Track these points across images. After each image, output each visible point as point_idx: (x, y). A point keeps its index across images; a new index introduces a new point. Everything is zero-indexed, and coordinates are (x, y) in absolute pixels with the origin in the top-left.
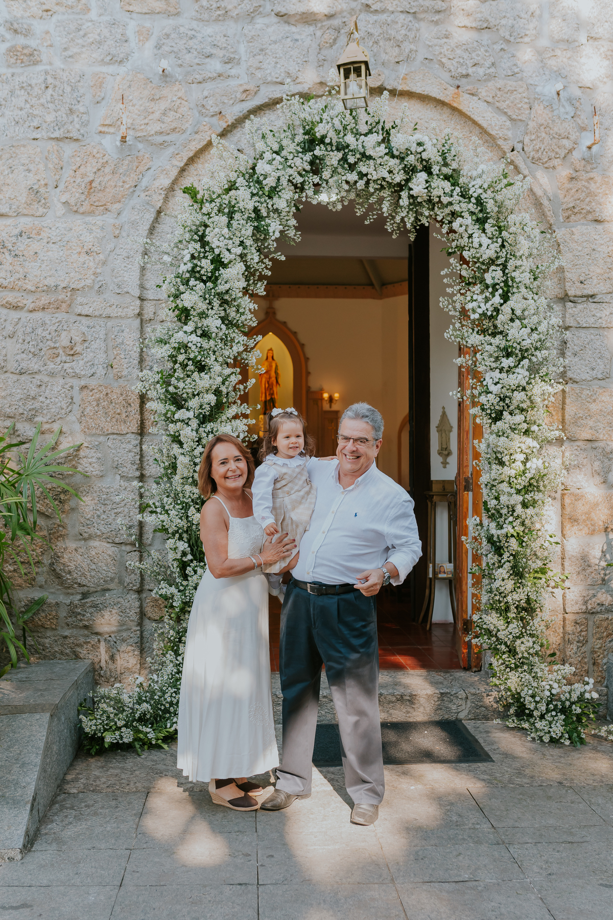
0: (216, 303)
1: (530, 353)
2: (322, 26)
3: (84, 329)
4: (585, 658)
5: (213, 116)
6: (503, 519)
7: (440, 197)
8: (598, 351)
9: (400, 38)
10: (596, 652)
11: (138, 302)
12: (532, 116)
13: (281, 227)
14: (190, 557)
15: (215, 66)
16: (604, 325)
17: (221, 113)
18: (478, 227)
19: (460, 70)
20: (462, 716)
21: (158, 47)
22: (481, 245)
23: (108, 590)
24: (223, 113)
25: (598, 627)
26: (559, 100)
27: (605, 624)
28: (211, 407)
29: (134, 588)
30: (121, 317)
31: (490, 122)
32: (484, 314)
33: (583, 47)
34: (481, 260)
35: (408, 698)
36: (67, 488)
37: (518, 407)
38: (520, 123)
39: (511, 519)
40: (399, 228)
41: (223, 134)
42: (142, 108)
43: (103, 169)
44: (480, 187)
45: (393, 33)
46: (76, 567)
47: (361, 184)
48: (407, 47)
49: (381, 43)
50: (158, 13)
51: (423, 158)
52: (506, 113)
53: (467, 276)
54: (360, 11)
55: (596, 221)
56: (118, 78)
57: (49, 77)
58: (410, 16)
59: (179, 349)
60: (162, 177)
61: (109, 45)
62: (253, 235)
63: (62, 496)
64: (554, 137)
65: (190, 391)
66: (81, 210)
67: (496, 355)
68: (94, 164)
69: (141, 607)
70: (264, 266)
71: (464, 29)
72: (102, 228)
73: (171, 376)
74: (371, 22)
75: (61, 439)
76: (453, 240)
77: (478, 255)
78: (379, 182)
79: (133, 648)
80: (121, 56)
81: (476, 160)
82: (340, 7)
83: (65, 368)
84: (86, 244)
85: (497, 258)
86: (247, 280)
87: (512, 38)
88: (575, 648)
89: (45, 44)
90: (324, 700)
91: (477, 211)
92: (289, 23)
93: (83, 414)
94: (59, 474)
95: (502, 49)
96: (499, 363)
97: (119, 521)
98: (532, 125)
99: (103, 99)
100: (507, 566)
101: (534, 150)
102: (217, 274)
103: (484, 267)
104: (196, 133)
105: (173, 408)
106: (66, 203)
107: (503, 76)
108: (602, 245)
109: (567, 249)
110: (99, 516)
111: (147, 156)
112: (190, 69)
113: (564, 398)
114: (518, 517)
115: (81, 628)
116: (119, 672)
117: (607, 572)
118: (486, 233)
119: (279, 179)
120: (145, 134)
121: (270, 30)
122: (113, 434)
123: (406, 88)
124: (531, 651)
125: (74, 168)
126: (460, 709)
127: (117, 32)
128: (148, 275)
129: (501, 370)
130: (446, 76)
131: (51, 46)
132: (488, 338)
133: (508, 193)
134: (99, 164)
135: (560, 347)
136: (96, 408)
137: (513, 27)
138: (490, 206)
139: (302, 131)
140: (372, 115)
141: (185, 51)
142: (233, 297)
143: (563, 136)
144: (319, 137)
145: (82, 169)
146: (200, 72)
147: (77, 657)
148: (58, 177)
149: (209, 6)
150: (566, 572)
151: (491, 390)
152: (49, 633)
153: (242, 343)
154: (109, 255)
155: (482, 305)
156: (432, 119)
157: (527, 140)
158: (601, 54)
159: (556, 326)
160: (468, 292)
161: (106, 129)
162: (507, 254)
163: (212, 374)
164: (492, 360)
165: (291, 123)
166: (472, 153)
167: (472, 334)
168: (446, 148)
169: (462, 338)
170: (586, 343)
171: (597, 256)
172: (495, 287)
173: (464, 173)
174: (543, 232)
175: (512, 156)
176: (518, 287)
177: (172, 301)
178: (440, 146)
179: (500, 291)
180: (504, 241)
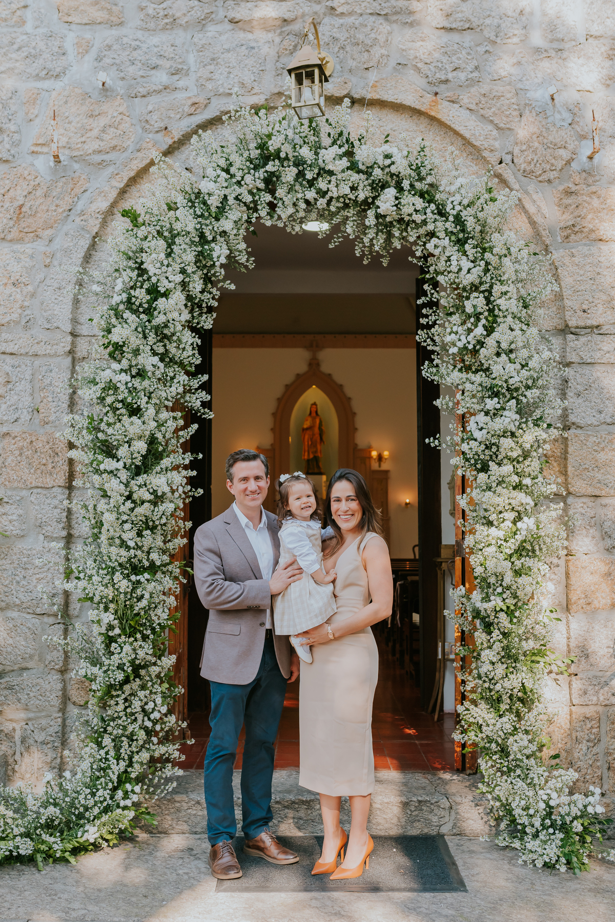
0: (152, 338)
2: (281, 32)
3: (8, 369)
4: (598, 761)
5: (157, 132)
6: (491, 590)
7: (411, 215)
9: (369, 42)
11: (69, 338)
12: (523, 124)
13: (229, 252)
14: (117, 631)
15: (161, 78)
17: (166, 128)
18: (456, 248)
19: (438, 75)
20: (444, 830)
21: (99, 59)
22: (460, 269)
23: (27, 669)
24: (169, 129)
26: (554, 105)
28: (142, 456)
29: (57, 667)
30: (50, 355)
31: (473, 132)
32: (465, 348)
33: (581, 46)
34: (461, 286)
37: (507, 457)
38: (508, 132)
39: (499, 590)
40: (371, 252)
41: (168, 152)
42: (79, 125)
43: (34, 192)
44: (460, 204)
45: (361, 37)
47: (322, 203)
48: (377, 52)
49: (348, 49)
50: (100, 23)
51: (392, 172)
52: (492, 121)
53: (446, 304)
55: (601, 241)
56: (54, 94)
58: (380, 18)
59: (108, 389)
60: (99, 200)
61: (44, 59)
62: (197, 260)
64: (549, 147)
65: (120, 438)
66: (9, 237)
67: (479, 395)
68: (25, 187)
69: (64, 689)
70: (210, 296)
71: (443, 30)
72: (32, 257)
73: (101, 420)
74: (336, 26)
76: (432, 265)
77: (457, 281)
78: (342, 200)
79: (52, 739)
80: (58, 70)
81: (454, 173)
82: (301, 10)
84: (13, 274)
85: (481, 283)
86: (191, 312)
87: (499, 39)
88: (585, 748)
90: (277, 806)
91: (455, 231)
92: (244, 30)
93: (3, 465)
95: (487, 51)
96: (483, 404)
97: (39, 588)
98: (522, 134)
99: (36, 116)
100: (497, 646)
101: (525, 162)
102: (154, 305)
103: (465, 294)
104: (139, 151)
105: (100, 457)
107: (488, 81)
108: (608, 268)
109: (566, 273)
110: (18, 582)
111: (83, 177)
112: (133, 82)
113: (567, 446)
114: (508, 588)
116: (36, 768)
118: (467, 256)
119: (226, 196)
120: (82, 153)
121: (223, 38)
122: (37, 487)
123: (376, 97)
124: (526, 751)
125: (3, 191)
126: (443, 821)
127: (53, 45)
128: (83, 308)
129: (487, 413)
130: (422, 82)
132: (471, 376)
133: (491, 209)
134: (31, 187)
135: (561, 387)
136: (19, 458)
137: (499, 26)
138: (470, 223)
139: (254, 146)
140: (334, 126)
141: (128, 63)
142: (173, 331)
143: (559, 145)
144: (273, 151)
145: (11, 193)
146: (144, 84)
149: (155, 14)
150: (572, 656)
151: (475, 436)
153: (182, 383)
154: (38, 286)
155: (463, 338)
156: (407, 130)
157: (516, 151)
158: (602, 53)
159: (552, 361)
160: (447, 324)
161: (39, 149)
162: (492, 278)
163: (146, 418)
164: (475, 400)
165: (242, 137)
166: (450, 166)
167: (452, 371)
168: (418, 162)
169: (441, 377)
170: (591, 381)
171: (603, 280)
172: (477, 317)
173: (441, 189)
174: (535, 254)
175: (500, 169)
176: (505, 317)
177: (103, 336)
178: (412, 158)
179: (483, 321)
180: (487, 264)
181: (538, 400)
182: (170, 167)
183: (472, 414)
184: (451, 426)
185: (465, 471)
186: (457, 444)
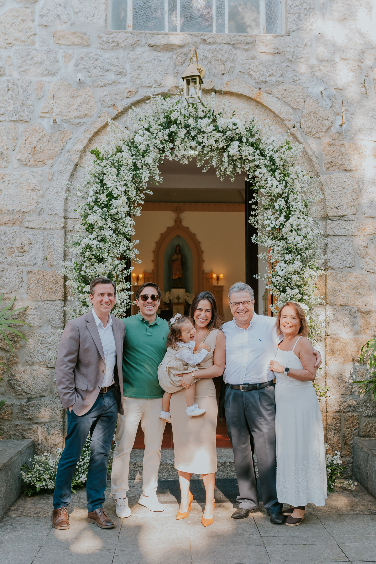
0: (109, 221)
1: (303, 251)
2: (177, 52)
3: (30, 236)
4: (339, 440)
5: (109, 107)
7: (247, 156)
8: (347, 250)
9: (224, 59)
10: (346, 437)
11: (63, 220)
12: (306, 107)
13: (150, 174)
15: (111, 76)
16: (350, 234)
17: (114, 105)
18: (270, 174)
19: (261, 79)
21: (77, 65)
22: (272, 185)
23: (44, 396)
24: (116, 105)
25: (347, 421)
26: (322, 97)
27: (352, 419)
30: (53, 229)
31: (279, 110)
32: (275, 227)
33: (337, 64)
34: (272, 194)
35: (229, 464)
36: (18, 334)
37: (295, 285)
38: (298, 111)
40: (225, 174)
41: (115, 119)
42: (66, 102)
43: (42, 139)
44: (272, 150)
45: (220, 56)
46: (24, 382)
47: (199, 148)
48: (229, 64)
49: (213, 63)
50: (77, 45)
51: (237, 132)
52: (289, 105)
53: (265, 204)
54: (200, 43)
55: (345, 170)
56: (52, 84)
57: (10, 84)
58: (230, 46)
59: (87, 248)
60: (78, 144)
61: (46, 64)
62: (133, 179)
63: (16, 339)
64: (319, 119)
65: (93, 274)
66: (29, 164)
67: (282, 252)
68: (37, 136)
70: (139, 198)
71: (264, 54)
72: (42, 175)
73: (82, 265)
74: (207, 50)
75: (16, 303)
76: (257, 182)
77: (270, 192)
78: (210, 147)
79: (58, 432)
80: (54, 71)
81: (270, 134)
82: (187, 41)
83: (18, 260)
84: (31, 184)
85: (283, 193)
86: (129, 206)
87: (294, 59)
88: (333, 434)
89: (8, 64)
91: (270, 165)
92: (156, 51)
93: (29, 288)
94: (14, 325)
95: (287, 66)
96: (284, 257)
97: (50, 354)
98: (305, 112)
99: (43, 97)
101: (307, 127)
102: (110, 203)
103: (274, 199)
104: (99, 117)
105: (83, 285)
106: (19, 160)
107: (288, 82)
108: (349, 185)
109: (327, 188)
110: (38, 351)
111: (69, 131)
112: (95, 78)
113: (326, 279)
115: (26, 419)
116: (49, 447)
117: (354, 387)
118: (276, 178)
119: (148, 145)
120: (68, 118)
121: (145, 55)
122: (47, 300)
123: (228, 90)
125: (25, 138)
127: (51, 56)
128: (70, 203)
129: (285, 262)
130: (252, 82)
131: (11, 65)
132: (277, 242)
133: (289, 153)
134: (40, 136)
135: (324, 248)
136: (37, 285)
137: (294, 52)
138: (278, 161)
139: (163, 116)
141: (93, 68)
142: (120, 217)
143: (325, 119)
144: (173, 120)
145: (30, 139)
146: (102, 80)
147: (24, 437)
148: (15, 144)
149: (107, 40)
150: (328, 386)
151: (279, 274)
152: (7, 423)
153: (125, 245)
154: (45, 191)
155: (273, 222)
156: (244, 108)
157: (302, 121)
158: (348, 68)
159: (319, 235)
160: (265, 214)
161: (44, 115)
162: (289, 191)
163: (107, 264)
164: (279, 255)
165: (156, 111)
166: (267, 129)
167: (268, 239)
168: (251, 127)
169: (262, 242)
170: (339, 245)
171: (346, 192)
172: (281, 211)
173: (263, 141)
174: (311, 178)
175: (293, 131)
176: (295, 211)
177: (83, 220)
178: (247, 125)
179: (284, 214)
180: (287, 183)
181: (312, 255)
182: (117, 127)
183: (278, 262)
184: (267, 268)
185: (274, 292)
186: (269, 278)
